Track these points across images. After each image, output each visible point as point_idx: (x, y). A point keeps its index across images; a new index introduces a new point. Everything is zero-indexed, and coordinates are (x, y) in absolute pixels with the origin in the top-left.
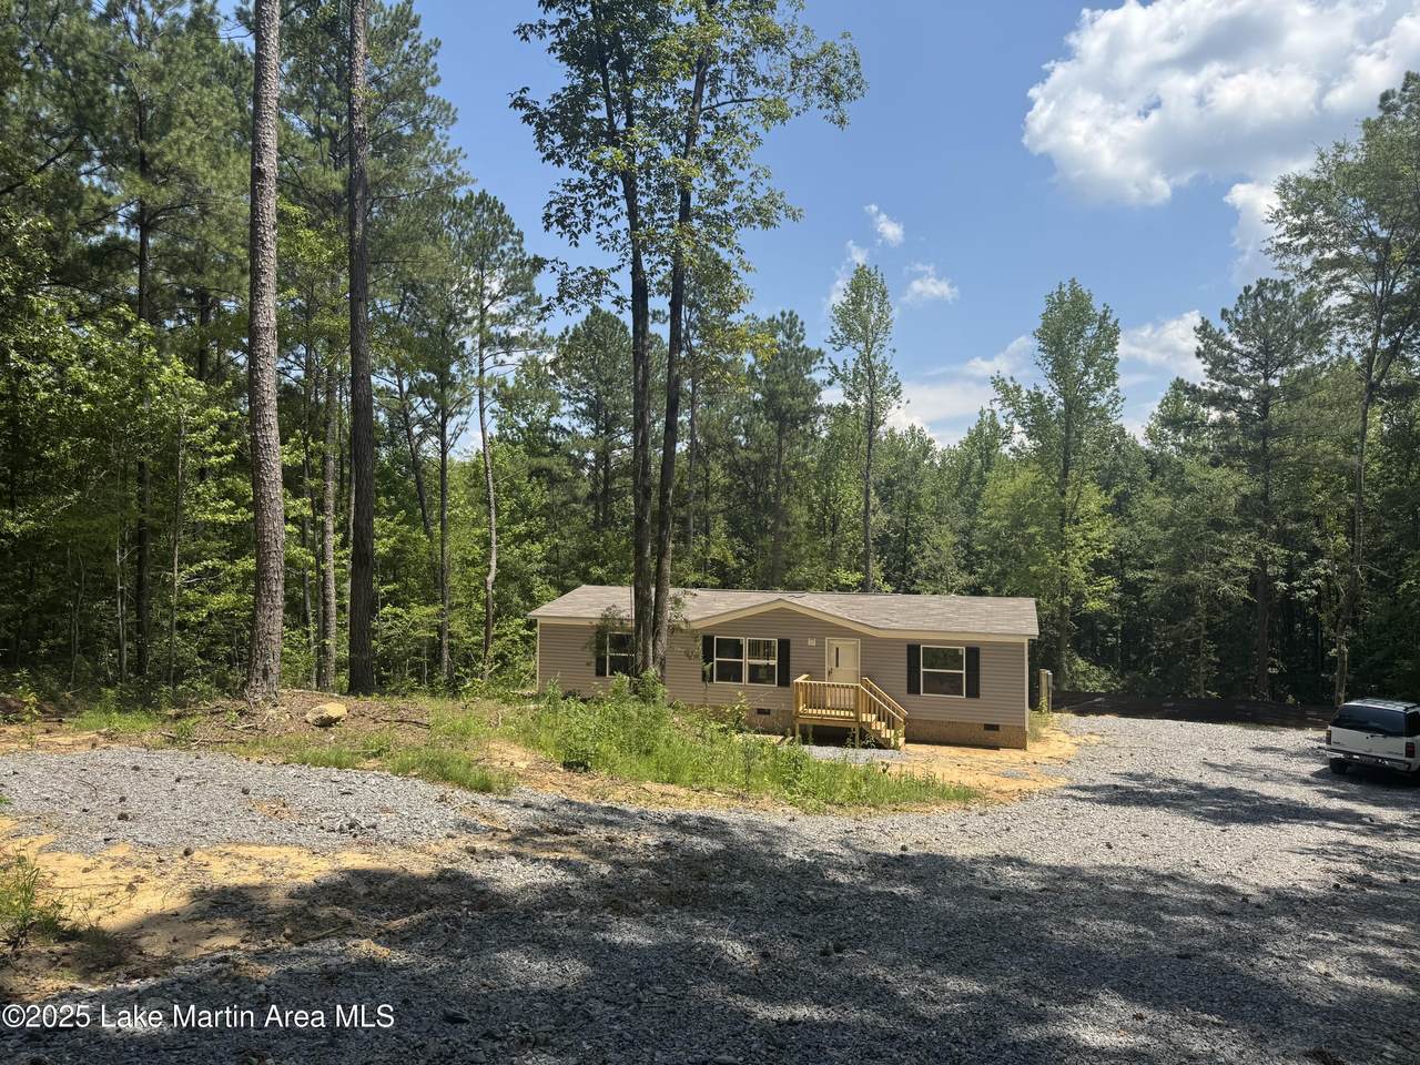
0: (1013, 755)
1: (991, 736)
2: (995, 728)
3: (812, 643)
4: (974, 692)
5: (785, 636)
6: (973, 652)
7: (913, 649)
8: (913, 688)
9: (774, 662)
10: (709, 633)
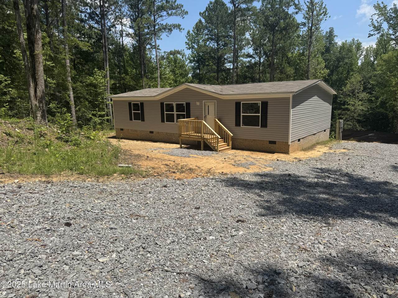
0: (282, 156)
1: (272, 146)
2: (274, 143)
3: (198, 104)
4: (264, 125)
5: (188, 101)
6: (265, 104)
7: (238, 104)
8: (238, 124)
9: (185, 113)
10: (162, 101)
